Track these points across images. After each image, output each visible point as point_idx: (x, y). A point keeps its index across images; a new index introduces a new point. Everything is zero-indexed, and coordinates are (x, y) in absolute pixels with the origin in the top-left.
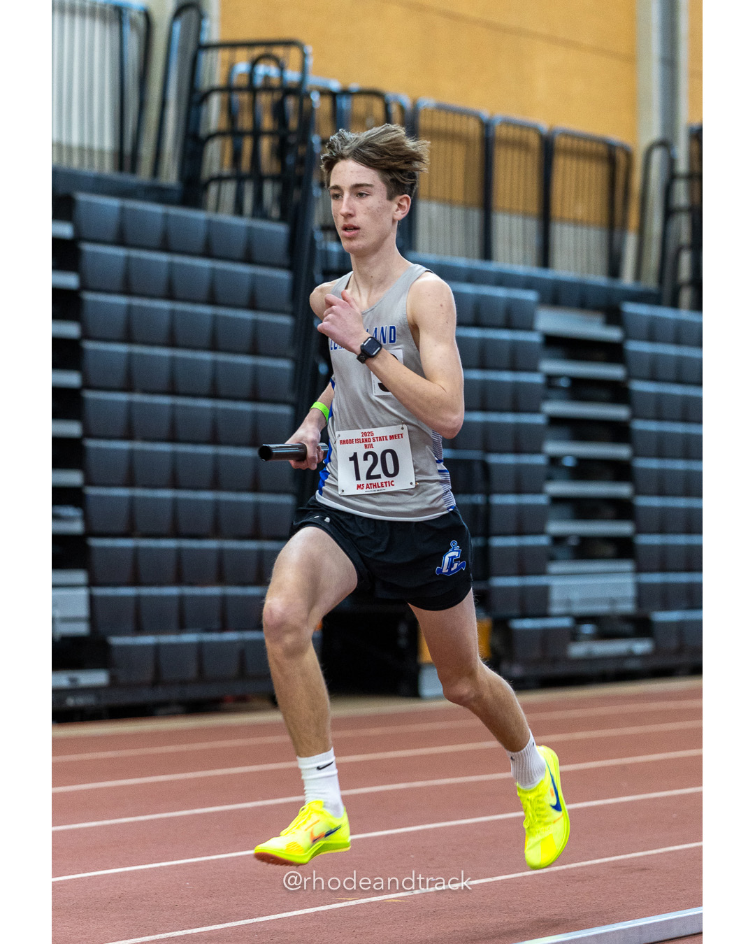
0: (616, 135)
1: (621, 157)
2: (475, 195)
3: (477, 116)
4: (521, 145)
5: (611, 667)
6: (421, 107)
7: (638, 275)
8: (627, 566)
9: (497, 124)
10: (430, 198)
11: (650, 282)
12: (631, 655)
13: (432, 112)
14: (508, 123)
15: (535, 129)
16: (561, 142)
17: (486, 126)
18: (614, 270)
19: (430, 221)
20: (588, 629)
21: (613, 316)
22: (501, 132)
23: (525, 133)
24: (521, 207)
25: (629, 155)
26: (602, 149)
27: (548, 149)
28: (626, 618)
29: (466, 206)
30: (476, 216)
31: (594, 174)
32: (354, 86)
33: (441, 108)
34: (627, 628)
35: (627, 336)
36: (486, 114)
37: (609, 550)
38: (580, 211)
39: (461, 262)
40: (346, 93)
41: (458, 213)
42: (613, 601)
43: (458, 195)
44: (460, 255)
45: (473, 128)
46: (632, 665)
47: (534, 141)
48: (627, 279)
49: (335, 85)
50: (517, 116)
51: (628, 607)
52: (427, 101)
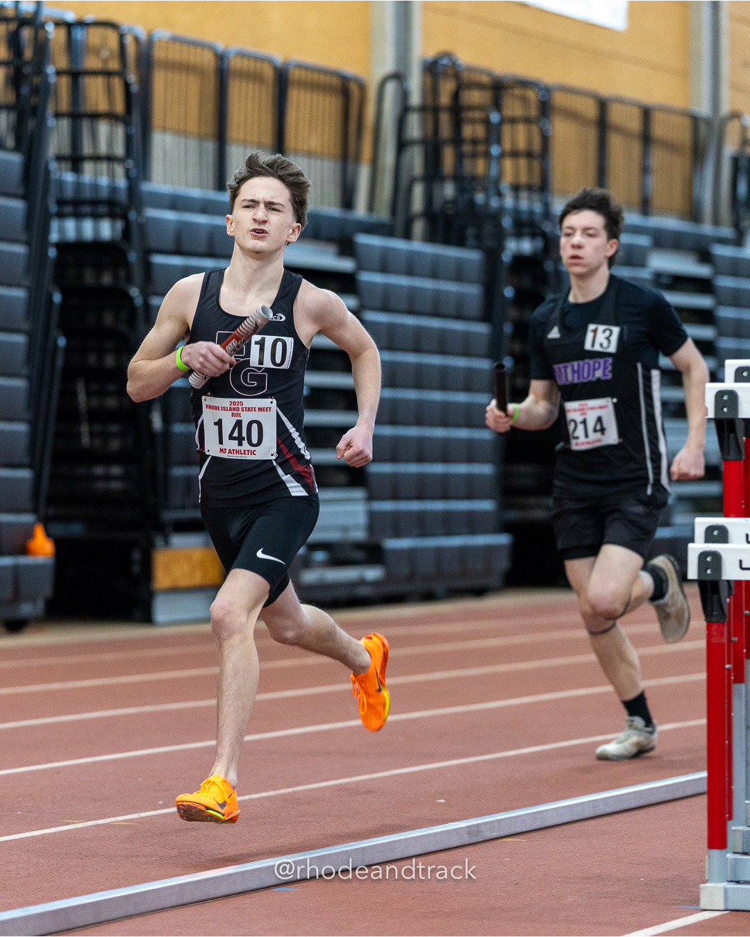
0: (350, 69)
1: (354, 90)
2: (210, 126)
3: (211, 48)
4: (255, 77)
5: (342, 594)
6: (156, 38)
7: (371, 207)
8: (359, 494)
9: (231, 56)
10: (164, 129)
11: (383, 214)
12: (362, 582)
13: (167, 42)
14: (242, 55)
15: (270, 61)
16: (295, 74)
17: (221, 58)
18: (347, 202)
19: (165, 151)
20: (320, 556)
21: (346, 247)
22: (235, 64)
23: (259, 65)
24: (255, 139)
25: (362, 88)
26: (335, 81)
27: (282, 81)
28: (358, 546)
29: (201, 137)
30: (210, 147)
31: (328, 106)
32: (90, 17)
33: (175, 40)
34: (359, 555)
35: (360, 268)
36: (220, 46)
37: (342, 478)
38: (314, 143)
39: (196, 193)
40: (81, 24)
41: (193, 144)
42: (345, 529)
43: (193, 127)
44: (194, 186)
45: (207, 59)
46: (364, 591)
47: (269, 73)
48: (360, 211)
49: (70, 17)
50: (251, 49)
51: (360, 535)
52: (162, 33)
